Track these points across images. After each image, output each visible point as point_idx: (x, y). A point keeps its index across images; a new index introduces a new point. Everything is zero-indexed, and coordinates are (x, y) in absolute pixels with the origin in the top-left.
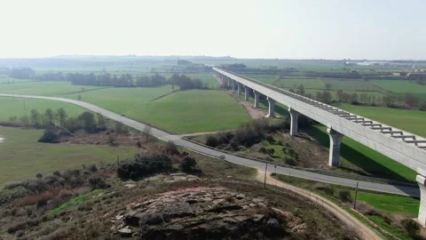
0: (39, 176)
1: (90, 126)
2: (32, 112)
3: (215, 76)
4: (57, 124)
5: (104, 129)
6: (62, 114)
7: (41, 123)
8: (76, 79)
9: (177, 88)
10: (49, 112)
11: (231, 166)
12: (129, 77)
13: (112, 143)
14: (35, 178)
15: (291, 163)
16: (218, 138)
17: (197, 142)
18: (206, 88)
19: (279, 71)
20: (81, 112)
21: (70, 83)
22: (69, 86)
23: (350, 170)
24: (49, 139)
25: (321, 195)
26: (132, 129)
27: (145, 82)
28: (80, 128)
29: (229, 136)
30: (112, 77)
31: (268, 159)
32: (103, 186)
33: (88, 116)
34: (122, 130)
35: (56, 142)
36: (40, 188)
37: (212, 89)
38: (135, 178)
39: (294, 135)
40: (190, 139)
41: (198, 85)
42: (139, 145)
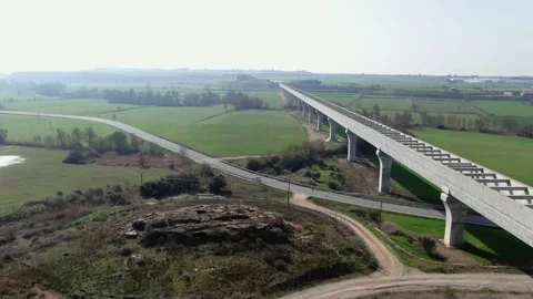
0: (60, 194)
1: (121, 147)
3: (281, 94)
4: (85, 145)
5: (137, 151)
6: (90, 133)
7: (67, 143)
8: (114, 97)
9: (230, 107)
10: (76, 131)
11: (266, 189)
12: (176, 94)
13: (142, 165)
14: (55, 196)
15: (333, 187)
16: (263, 162)
17: (239, 166)
18: (266, 108)
19: (362, 89)
20: (111, 132)
21: (106, 101)
22: (105, 105)
23: (400, 196)
24: (75, 159)
25: (351, 216)
26: (169, 151)
27: (194, 101)
28: (110, 149)
29: (275, 160)
30: (155, 94)
31: (310, 183)
32: (123, 203)
33: (119, 136)
34: (157, 152)
35: (82, 163)
36: (60, 205)
37: (274, 109)
38: (158, 196)
39: (352, 161)
40: (230, 162)
41: (256, 105)
42: (172, 167)
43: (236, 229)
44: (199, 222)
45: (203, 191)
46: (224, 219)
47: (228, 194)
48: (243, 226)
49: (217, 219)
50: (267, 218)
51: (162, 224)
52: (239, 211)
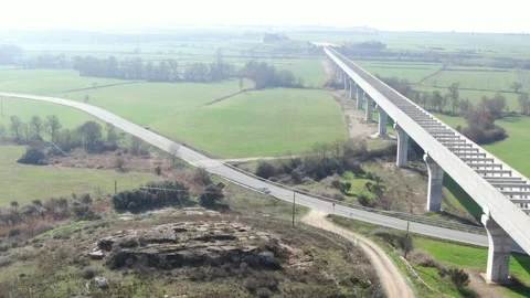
0: (15, 204)
1: (95, 143)
2: (12, 119)
4: (47, 138)
5: (114, 148)
6: (54, 124)
7: (24, 136)
8: (89, 67)
9: (249, 84)
10: (35, 121)
11: (275, 202)
12: (173, 64)
13: (120, 167)
14: (9, 206)
15: (364, 202)
16: (277, 167)
17: (247, 171)
18: (300, 87)
20: (82, 121)
21: (77, 73)
22: (74, 78)
24: (33, 159)
25: (375, 241)
26: (156, 149)
27: (198, 75)
28: (79, 145)
29: (295, 163)
30: (145, 63)
32: (91, 217)
33: (91, 128)
34: (140, 150)
35: (42, 164)
36: (14, 218)
37: (311, 88)
38: (135, 210)
39: (402, 166)
40: (235, 166)
41: (287, 82)
42: (158, 171)
43: (217, 252)
44: (175, 242)
45: (192, 204)
46: (206, 239)
47: (225, 208)
48: (227, 248)
49: (198, 239)
50: (258, 239)
51: (132, 244)
52: (226, 230)
